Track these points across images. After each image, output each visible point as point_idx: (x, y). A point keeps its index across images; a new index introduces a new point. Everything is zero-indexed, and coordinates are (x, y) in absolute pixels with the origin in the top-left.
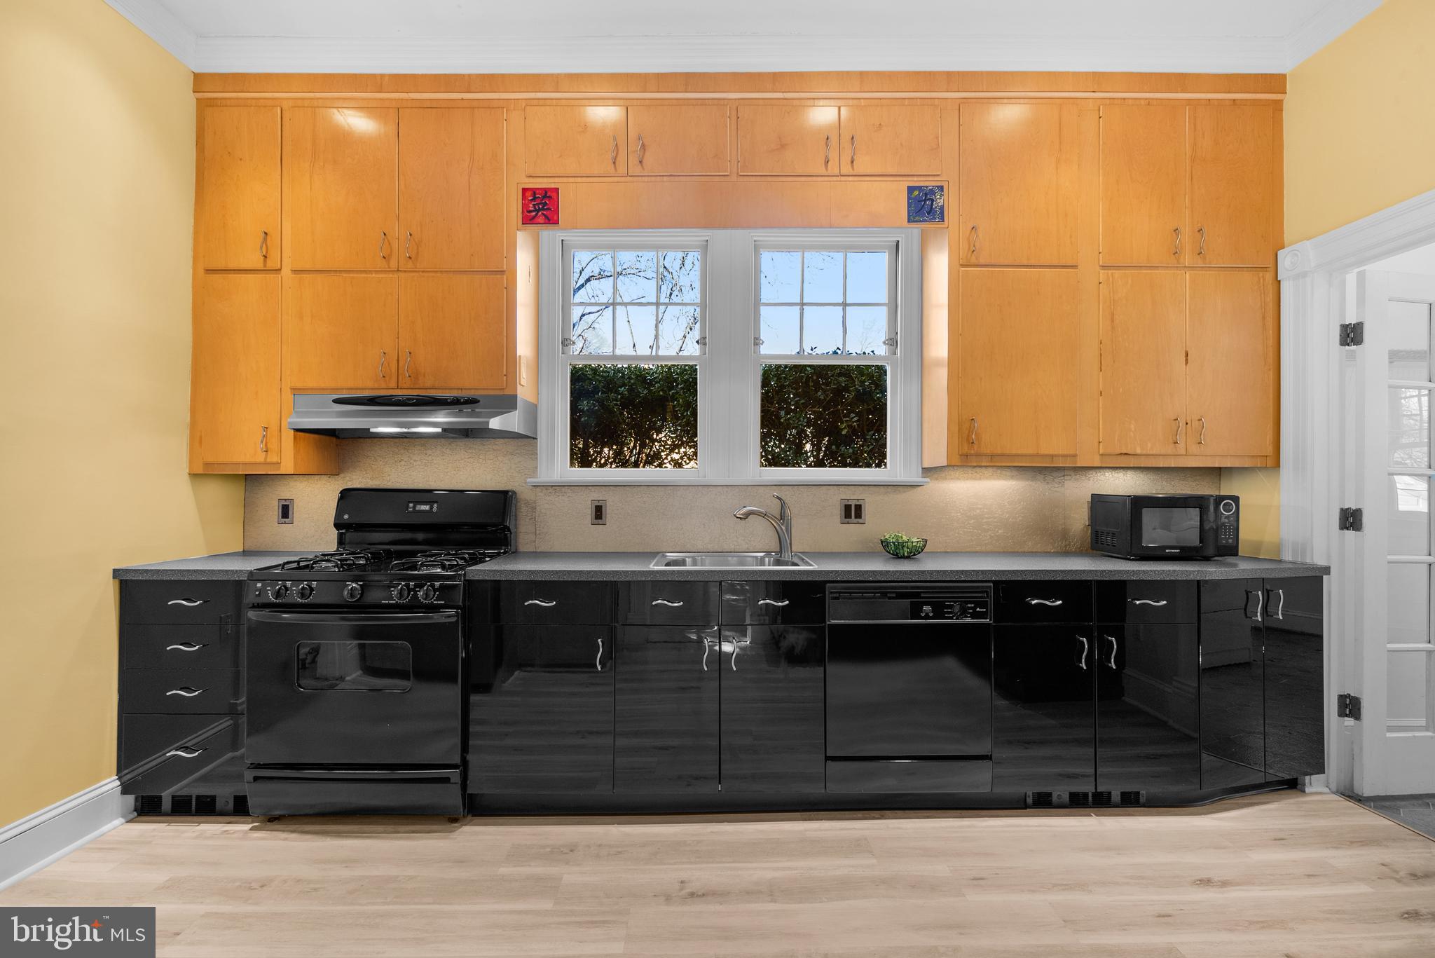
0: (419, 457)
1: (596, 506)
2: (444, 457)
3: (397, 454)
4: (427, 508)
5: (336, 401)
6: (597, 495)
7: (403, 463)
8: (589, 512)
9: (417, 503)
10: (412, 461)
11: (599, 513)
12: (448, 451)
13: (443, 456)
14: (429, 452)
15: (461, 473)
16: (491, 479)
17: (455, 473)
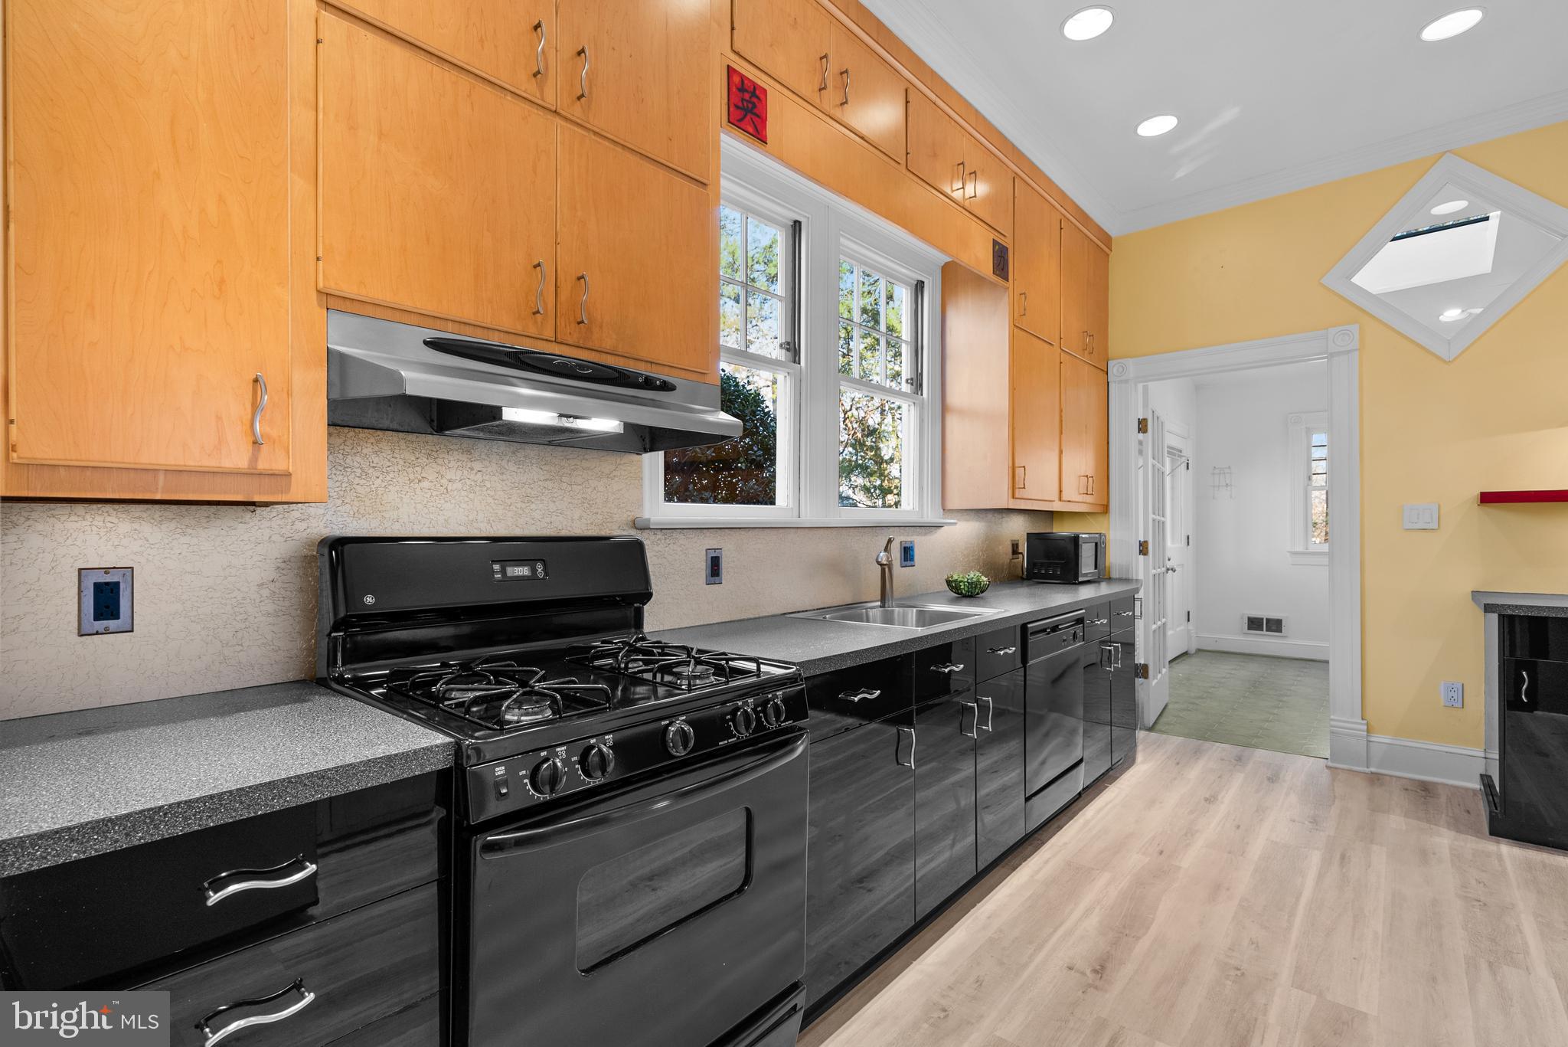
0: (459, 473)
1: (712, 557)
2: (504, 477)
3: (415, 466)
4: (524, 571)
5: (435, 345)
6: (711, 541)
7: (425, 484)
8: (702, 566)
9: (505, 562)
10: (444, 481)
11: (715, 568)
12: (512, 467)
13: (502, 474)
14: (477, 466)
15: (533, 506)
16: (580, 518)
17: (524, 506)
